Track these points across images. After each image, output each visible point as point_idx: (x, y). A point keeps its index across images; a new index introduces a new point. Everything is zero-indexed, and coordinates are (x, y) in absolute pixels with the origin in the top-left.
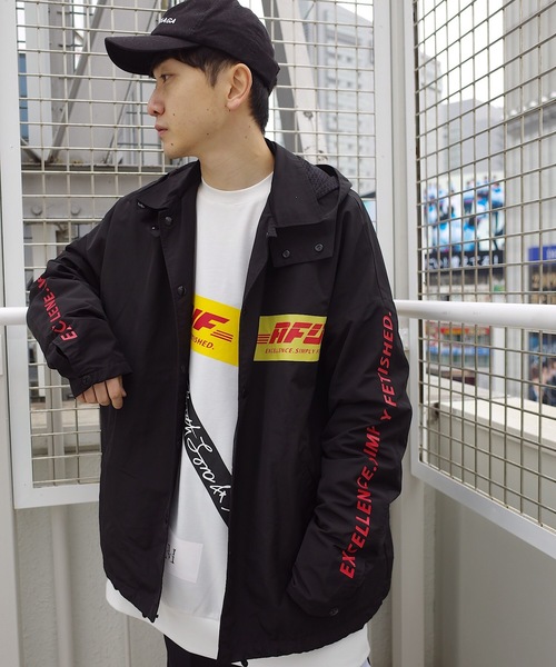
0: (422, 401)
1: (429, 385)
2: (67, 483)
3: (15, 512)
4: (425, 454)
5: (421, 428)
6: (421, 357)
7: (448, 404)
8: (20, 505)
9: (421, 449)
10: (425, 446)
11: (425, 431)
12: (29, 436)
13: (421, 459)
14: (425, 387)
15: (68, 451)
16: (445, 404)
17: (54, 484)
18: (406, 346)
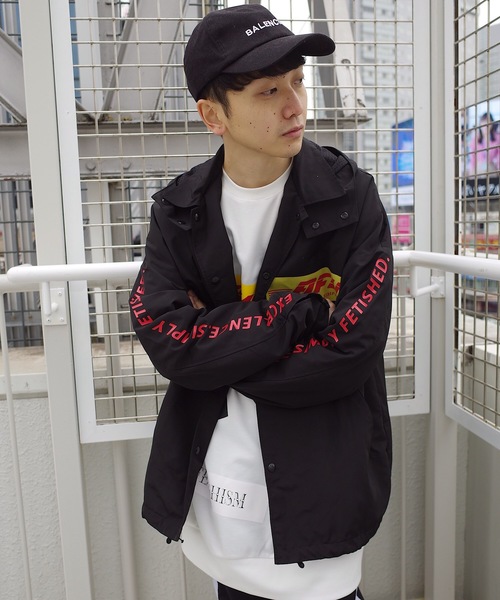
0: (456, 346)
1: (464, 331)
2: (126, 421)
3: (81, 446)
4: (459, 397)
5: (456, 372)
6: (457, 304)
7: (482, 348)
8: (87, 439)
9: (456, 392)
10: (459, 389)
11: (459, 375)
12: (92, 378)
13: (455, 401)
14: (460, 334)
15: (126, 391)
16: (480, 347)
17: (115, 421)
18: (442, 293)
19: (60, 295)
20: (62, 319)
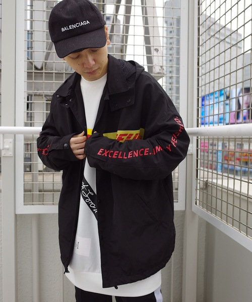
0: (197, 177)
1: (200, 169)
2: (39, 204)
3: (16, 215)
4: (198, 201)
5: (196, 189)
6: (197, 157)
7: (211, 180)
8: (19, 212)
9: (196, 199)
10: (198, 198)
11: (198, 191)
12: (23, 183)
13: (196, 204)
15: (40, 191)
17: (33, 204)
18: (191, 152)
19: (11, 142)
20: (11, 153)
